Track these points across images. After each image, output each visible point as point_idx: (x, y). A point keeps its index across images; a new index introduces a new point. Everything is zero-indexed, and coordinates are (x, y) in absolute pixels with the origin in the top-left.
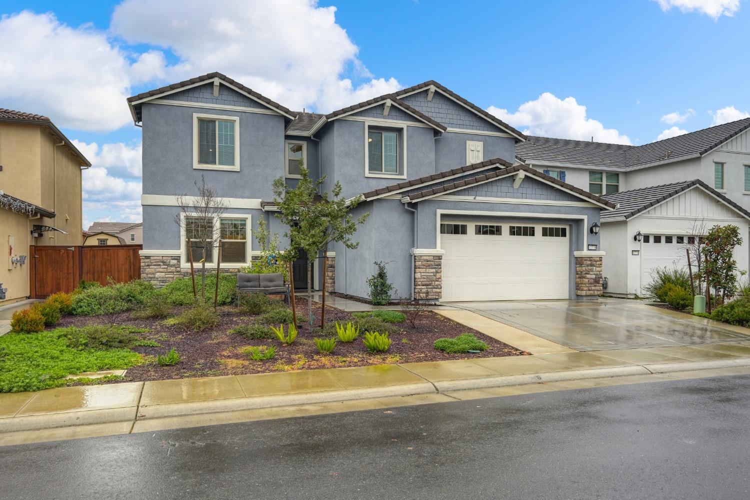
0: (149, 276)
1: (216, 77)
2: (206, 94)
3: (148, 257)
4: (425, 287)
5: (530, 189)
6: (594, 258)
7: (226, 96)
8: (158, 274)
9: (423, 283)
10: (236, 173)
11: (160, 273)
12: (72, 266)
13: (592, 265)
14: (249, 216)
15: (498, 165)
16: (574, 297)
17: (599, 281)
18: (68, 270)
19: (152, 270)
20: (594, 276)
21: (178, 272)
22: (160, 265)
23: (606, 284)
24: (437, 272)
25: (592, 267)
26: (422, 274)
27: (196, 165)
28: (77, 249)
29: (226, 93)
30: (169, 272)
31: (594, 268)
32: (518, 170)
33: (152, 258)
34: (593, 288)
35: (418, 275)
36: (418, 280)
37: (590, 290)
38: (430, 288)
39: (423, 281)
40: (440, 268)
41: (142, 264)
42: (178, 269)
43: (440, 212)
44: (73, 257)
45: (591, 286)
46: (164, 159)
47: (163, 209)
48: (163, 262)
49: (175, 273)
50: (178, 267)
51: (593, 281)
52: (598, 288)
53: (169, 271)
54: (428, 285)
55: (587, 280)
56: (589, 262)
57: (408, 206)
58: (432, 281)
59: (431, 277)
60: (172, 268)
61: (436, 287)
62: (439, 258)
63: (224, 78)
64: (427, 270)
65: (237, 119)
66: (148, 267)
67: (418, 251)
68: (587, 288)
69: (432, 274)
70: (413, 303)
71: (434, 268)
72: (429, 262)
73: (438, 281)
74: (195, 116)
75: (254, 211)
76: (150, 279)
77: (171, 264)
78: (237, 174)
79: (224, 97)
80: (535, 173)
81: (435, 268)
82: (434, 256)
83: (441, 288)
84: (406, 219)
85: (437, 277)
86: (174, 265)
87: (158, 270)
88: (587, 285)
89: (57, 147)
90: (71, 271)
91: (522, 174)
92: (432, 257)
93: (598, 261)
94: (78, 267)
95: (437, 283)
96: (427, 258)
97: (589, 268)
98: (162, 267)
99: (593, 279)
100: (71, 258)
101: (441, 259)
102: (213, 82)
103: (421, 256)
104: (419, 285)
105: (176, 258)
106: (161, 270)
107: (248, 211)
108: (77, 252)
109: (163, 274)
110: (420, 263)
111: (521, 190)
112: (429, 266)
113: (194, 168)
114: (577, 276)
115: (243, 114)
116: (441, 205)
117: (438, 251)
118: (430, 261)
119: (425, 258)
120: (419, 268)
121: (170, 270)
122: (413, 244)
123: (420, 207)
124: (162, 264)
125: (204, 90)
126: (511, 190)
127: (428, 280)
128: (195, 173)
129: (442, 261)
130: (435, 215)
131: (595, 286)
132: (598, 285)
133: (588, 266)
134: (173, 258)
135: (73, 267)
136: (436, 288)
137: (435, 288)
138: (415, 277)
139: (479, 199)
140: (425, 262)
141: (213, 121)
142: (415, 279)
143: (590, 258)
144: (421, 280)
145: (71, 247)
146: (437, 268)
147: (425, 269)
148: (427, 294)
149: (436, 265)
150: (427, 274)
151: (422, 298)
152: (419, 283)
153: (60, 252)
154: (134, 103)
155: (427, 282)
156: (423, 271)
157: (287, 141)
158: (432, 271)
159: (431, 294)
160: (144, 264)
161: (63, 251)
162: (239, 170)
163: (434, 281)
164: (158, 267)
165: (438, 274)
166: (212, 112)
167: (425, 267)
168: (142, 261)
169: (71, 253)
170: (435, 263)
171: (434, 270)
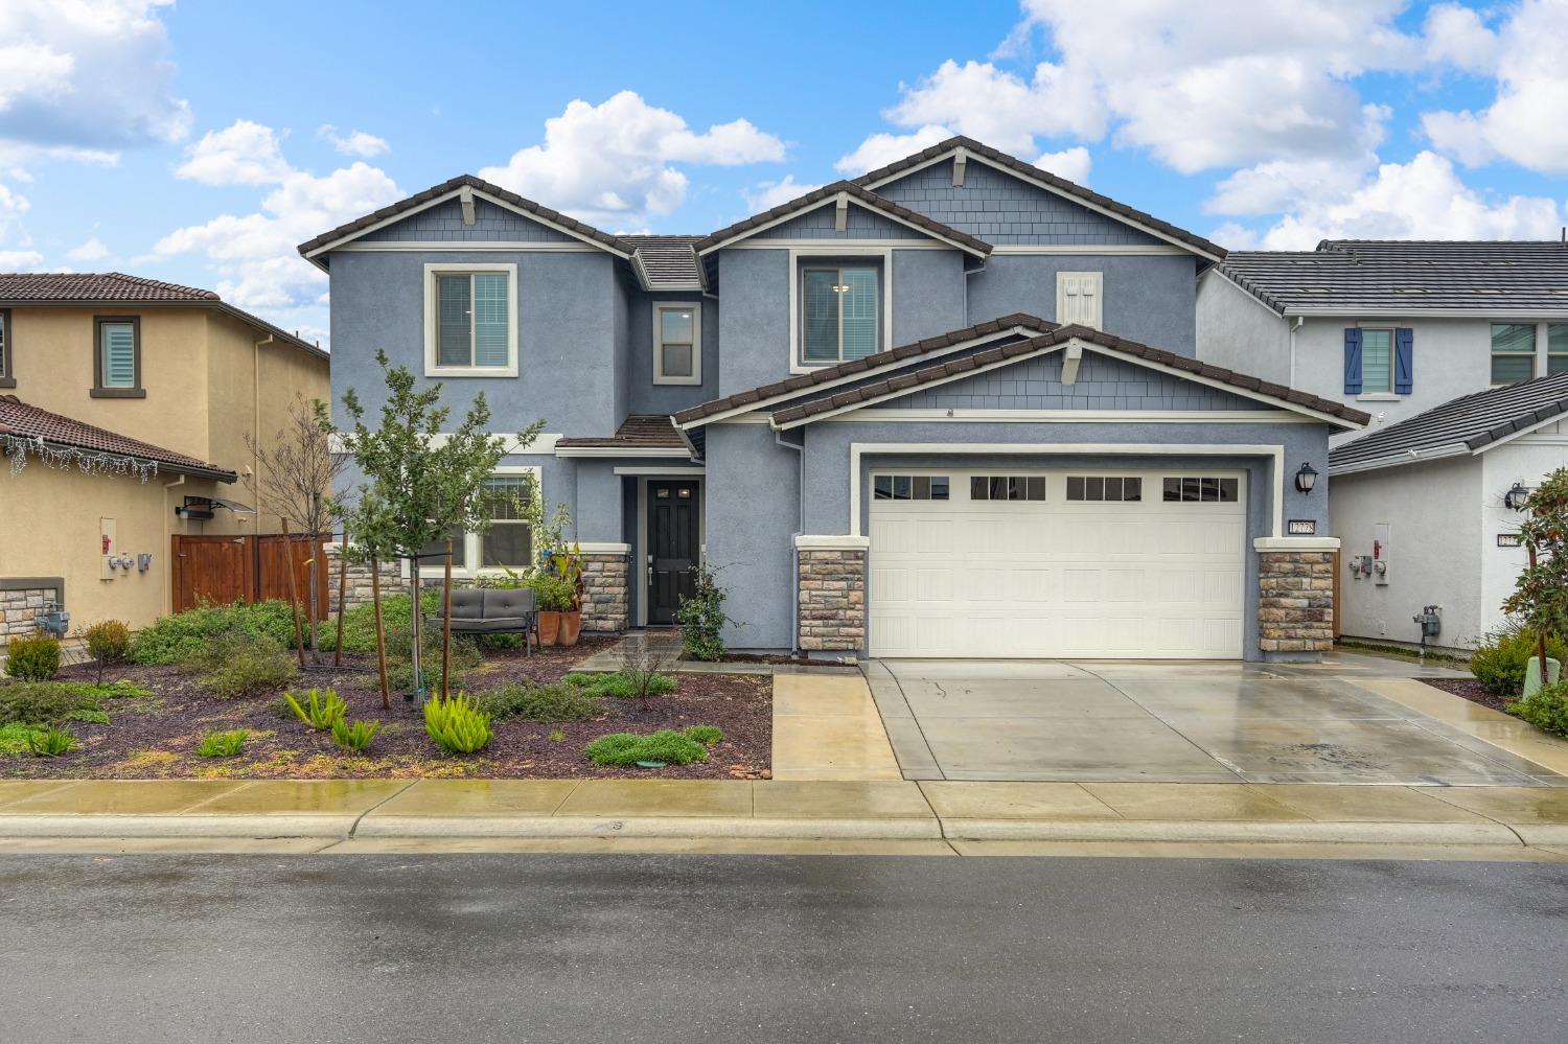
1: (465, 184)
2: (449, 222)
3: (340, 556)
4: (820, 622)
5: (1104, 383)
6: (1303, 556)
7: (491, 222)
8: (359, 589)
9: (814, 613)
10: (510, 381)
11: (362, 588)
12: (242, 572)
13: (1297, 573)
14: (537, 471)
15: (1019, 330)
16: (1255, 654)
17: (1322, 614)
18: (234, 581)
19: (349, 581)
20: (1305, 603)
21: (396, 585)
22: (360, 572)
23: (1437, 623)
24: (851, 589)
25: (1297, 579)
26: (814, 593)
27: (431, 368)
28: (251, 540)
29: (489, 214)
31: (1306, 581)
32: (1066, 340)
34: (1300, 632)
35: (804, 596)
36: (806, 607)
37: (1290, 638)
38: (832, 626)
39: (814, 609)
40: (865, 579)
41: (331, 570)
42: (397, 580)
43: (858, 449)
44: (243, 555)
45: (1293, 627)
50: (396, 577)
51: (1299, 613)
52: (1318, 633)
54: (826, 619)
55: (1282, 613)
56: (1289, 566)
57: (784, 440)
58: (838, 609)
59: (833, 600)
60: (385, 578)
61: (848, 622)
63: (481, 185)
64: (825, 583)
65: (512, 268)
66: (340, 576)
67: (802, 541)
68: (1282, 633)
69: (839, 593)
70: (795, 657)
71: (842, 579)
72: (830, 566)
73: (853, 609)
74: (429, 268)
75: (549, 460)
76: (343, 600)
77: (383, 569)
78: (512, 384)
79: (487, 225)
80: (1111, 343)
81: (846, 579)
82: (842, 551)
83: (867, 626)
84: (783, 467)
85: (854, 600)
86: (388, 573)
87: (359, 581)
88: (1282, 625)
89: (261, 348)
90: (239, 583)
91: (1074, 349)
92: (839, 554)
93: (1318, 563)
94: (251, 575)
95: (850, 614)
96: (827, 556)
97: (1290, 580)
98: (365, 575)
99: (1303, 610)
100: (239, 557)
101: (867, 558)
102: (459, 197)
103: (810, 551)
104: (807, 618)
106: (363, 581)
107: (536, 459)
108: (250, 545)
109: (369, 589)
110: (809, 566)
111: (1082, 389)
112: (830, 574)
113: (427, 375)
114: (1261, 601)
115: (526, 257)
116: (863, 431)
117: (855, 539)
118: (832, 563)
119: (820, 555)
120: (807, 579)
121: (382, 582)
122: (797, 526)
123: (809, 438)
124: (364, 569)
125: (446, 215)
126: (1054, 388)
127: (830, 607)
128: (431, 385)
129: (871, 563)
130: (848, 455)
131: (1307, 627)
132: (1316, 624)
133: (1285, 574)
135: (243, 576)
136: (850, 626)
137: (845, 626)
138: (798, 599)
139: (961, 414)
140: (820, 566)
141: (464, 277)
142: (799, 604)
143: (1293, 556)
144: (811, 606)
145: (240, 537)
146: (851, 579)
147: (820, 582)
148: (825, 639)
149: (849, 573)
150: (826, 593)
151: (813, 646)
152: (808, 612)
153: (222, 546)
154: (310, 254)
155: (825, 612)
156: (813, 586)
157: (657, 306)
158: (837, 587)
159: (835, 639)
160: (333, 569)
161: (226, 545)
162: (516, 375)
163: (841, 608)
164: (360, 575)
165: (854, 593)
166: (461, 257)
167: (820, 576)
168: (330, 563)
169: (240, 548)
170: (847, 567)
171: (843, 584)
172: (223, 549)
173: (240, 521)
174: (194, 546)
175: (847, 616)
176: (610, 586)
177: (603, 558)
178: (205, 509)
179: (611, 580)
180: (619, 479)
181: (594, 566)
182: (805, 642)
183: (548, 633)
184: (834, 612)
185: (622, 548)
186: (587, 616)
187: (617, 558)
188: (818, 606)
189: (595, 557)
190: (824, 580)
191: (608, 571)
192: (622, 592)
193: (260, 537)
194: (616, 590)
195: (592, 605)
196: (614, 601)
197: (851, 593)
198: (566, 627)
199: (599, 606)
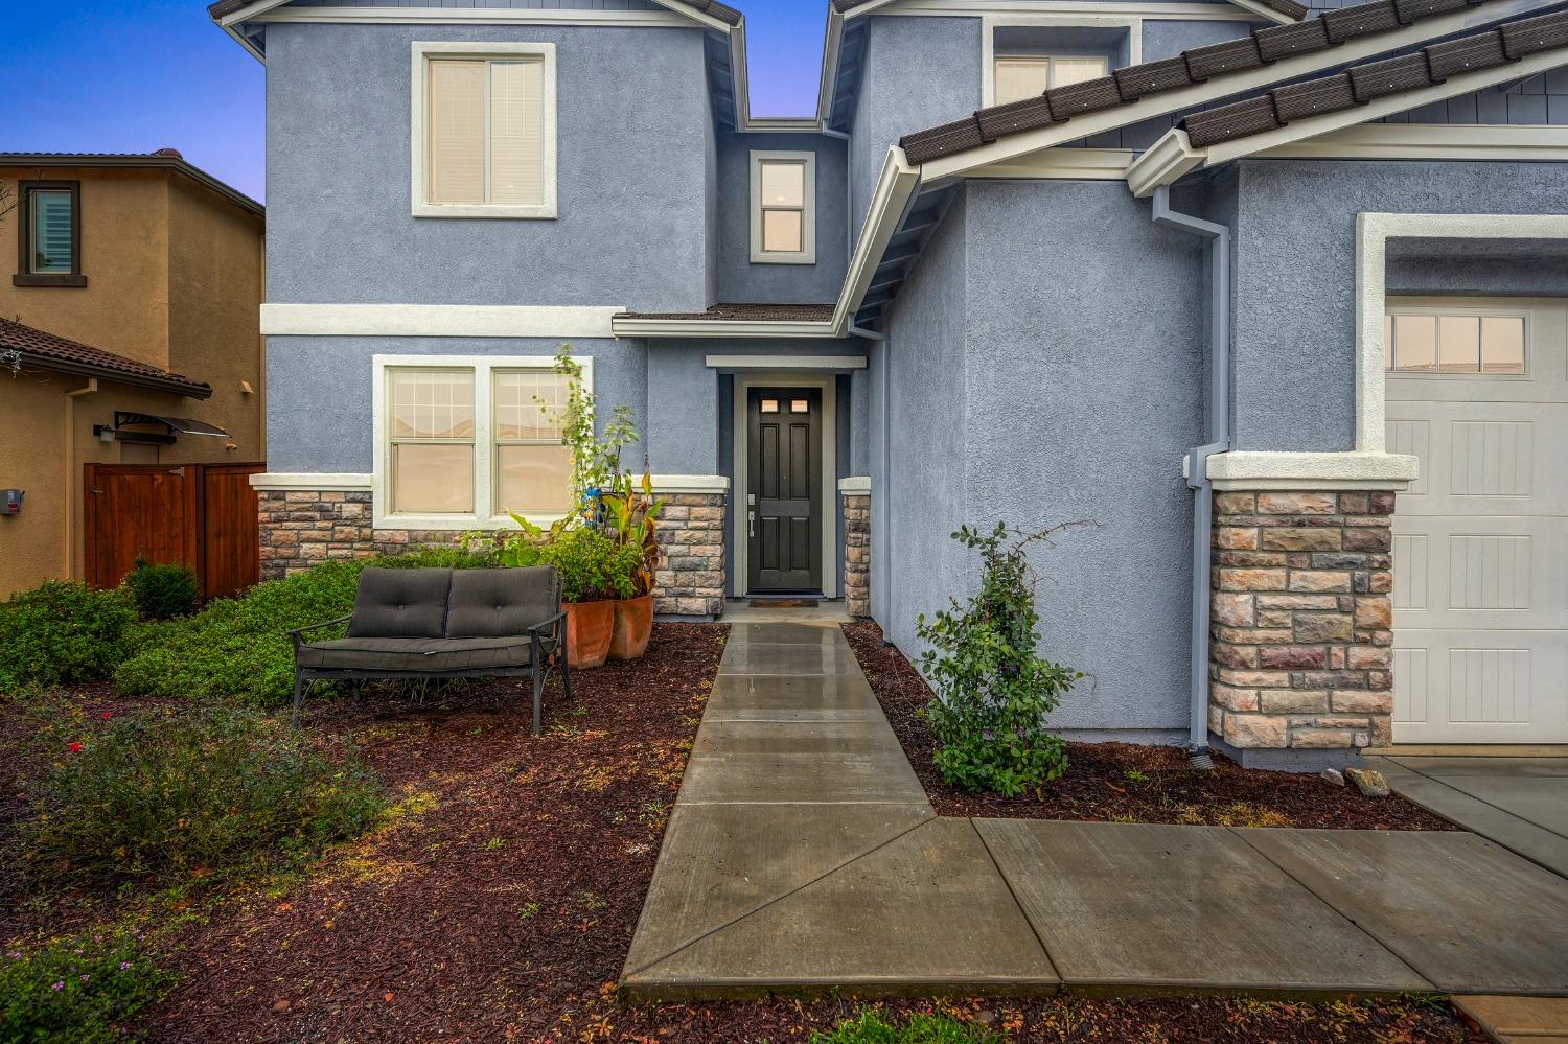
0: (283, 551)
3: (278, 495)
4: (1281, 677)
8: (306, 545)
9: (1269, 652)
10: (544, 224)
11: (312, 545)
12: (181, 516)
14: (584, 365)
18: (171, 527)
19: (291, 533)
21: (364, 540)
22: (311, 519)
24: (1359, 589)
26: (1266, 600)
27: (422, 204)
28: (192, 472)
30: (339, 541)
33: (289, 497)
35: (1237, 607)
36: (1240, 636)
38: (1314, 686)
39: (1269, 642)
40: (1385, 566)
41: (262, 516)
42: (367, 531)
43: (1378, 228)
44: (183, 492)
46: (329, 191)
47: (324, 346)
48: (321, 510)
49: (356, 545)
50: (365, 526)
53: (338, 536)
54: (1298, 667)
57: (1173, 206)
58: (1327, 642)
59: (1321, 619)
60: (347, 529)
61: (1353, 677)
62: (1379, 501)
64: (1296, 575)
65: (548, 49)
66: (277, 525)
67: (1237, 465)
69: (1330, 602)
71: (1340, 566)
72: (1306, 532)
73: (1365, 642)
74: (418, 49)
75: (604, 345)
76: (282, 562)
77: (344, 515)
78: (549, 228)
81: (1350, 565)
82: (1339, 493)
83: (1387, 685)
85: (1364, 620)
86: (352, 521)
87: (306, 534)
90: (178, 529)
92: (1331, 500)
94: (193, 519)
95: (1359, 653)
96: (1300, 503)
98: (318, 524)
100: (178, 495)
101: (1384, 511)
103: (1257, 492)
104: (1244, 665)
105: (360, 496)
106: (315, 534)
108: (192, 479)
109: (320, 546)
110: (1254, 532)
112: (1308, 551)
113: (414, 214)
115: (570, 33)
116: (1388, 185)
117: (1369, 460)
118: (1314, 524)
119: (1280, 502)
120: (1244, 564)
121: (342, 536)
122: (1200, 426)
123: (1251, 205)
124: (317, 515)
127: (1308, 636)
128: (419, 228)
129: (1394, 521)
130: (1351, 247)
134: (351, 496)
135: (183, 519)
136: (1358, 687)
137: (1349, 685)
138: (1213, 612)
140: (1282, 531)
142: (1215, 622)
144: (1260, 634)
145: (178, 467)
146: (1362, 566)
147: (1281, 573)
148: (1296, 720)
149: (1357, 549)
150: (1298, 600)
151: (1269, 739)
152: (1251, 651)
153: (153, 480)
154: (227, 20)
155: (1296, 650)
156: (1265, 584)
157: (755, 155)
158: (1328, 585)
159: (1321, 720)
160: (267, 515)
161: (159, 478)
162: (553, 214)
163: (1340, 640)
164: (306, 524)
165: (1370, 601)
166: (468, 32)
167: (1282, 558)
168: (262, 505)
169: (179, 483)
170: (1349, 533)
171: (1342, 578)
172: (156, 483)
173: (228, 449)
174: (114, 480)
175: (1353, 661)
176: (700, 543)
177: (689, 500)
178: (164, 432)
179: (700, 534)
180: (714, 375)
181: (671, 512)
182: (1246, 729)
183: (594, 642)
184: (1320, 649)
185: (718, 483)
186: (662, 591)
187: (712, 499)
188: (1275, 634)
189: (674, 498)
190: (1291, 567)
191: (697, 519)
192: (719, 553)
193: (206, 467)
194: (709, 550)
195: (671, 573)
196: (706, 568)
197: (1362, 601)
198: (628, 627)
199: (681, 575)
